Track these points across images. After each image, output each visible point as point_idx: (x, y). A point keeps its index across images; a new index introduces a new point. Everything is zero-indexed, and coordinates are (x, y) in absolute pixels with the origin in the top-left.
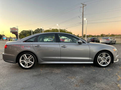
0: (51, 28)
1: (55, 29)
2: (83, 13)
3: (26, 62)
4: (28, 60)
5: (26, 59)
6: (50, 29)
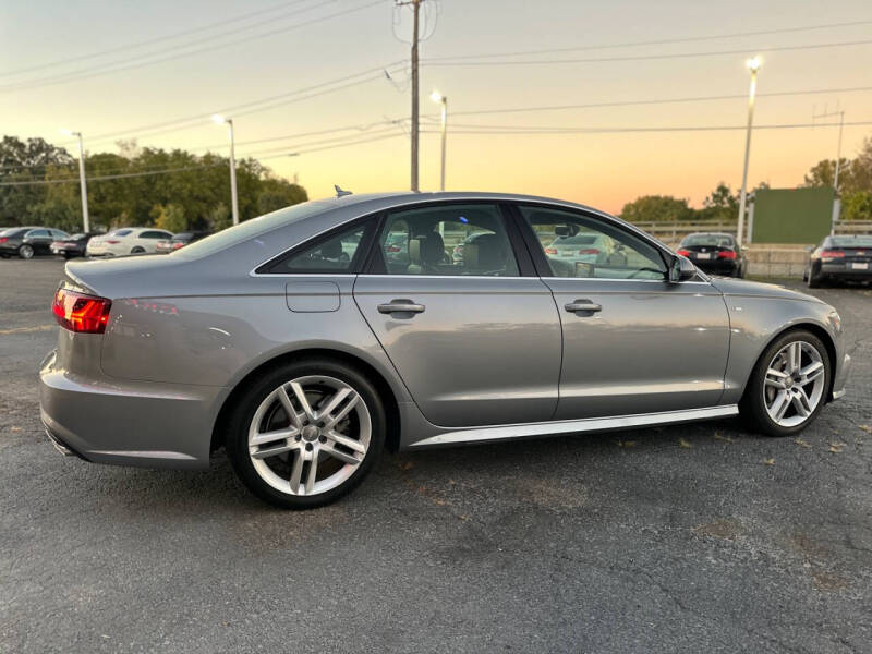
0: (134, 145)
1: (168, 151)
2: (415, 48)
3: (301, 446)
4: (321, 424)
5: (307, 422)
6: (124, 146)
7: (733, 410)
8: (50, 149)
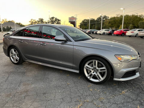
6: (117, 15)
7: (78, 72)
8: (106, 17)
